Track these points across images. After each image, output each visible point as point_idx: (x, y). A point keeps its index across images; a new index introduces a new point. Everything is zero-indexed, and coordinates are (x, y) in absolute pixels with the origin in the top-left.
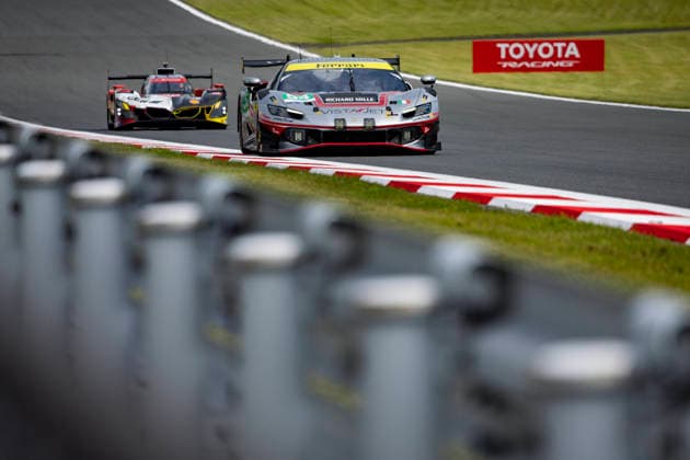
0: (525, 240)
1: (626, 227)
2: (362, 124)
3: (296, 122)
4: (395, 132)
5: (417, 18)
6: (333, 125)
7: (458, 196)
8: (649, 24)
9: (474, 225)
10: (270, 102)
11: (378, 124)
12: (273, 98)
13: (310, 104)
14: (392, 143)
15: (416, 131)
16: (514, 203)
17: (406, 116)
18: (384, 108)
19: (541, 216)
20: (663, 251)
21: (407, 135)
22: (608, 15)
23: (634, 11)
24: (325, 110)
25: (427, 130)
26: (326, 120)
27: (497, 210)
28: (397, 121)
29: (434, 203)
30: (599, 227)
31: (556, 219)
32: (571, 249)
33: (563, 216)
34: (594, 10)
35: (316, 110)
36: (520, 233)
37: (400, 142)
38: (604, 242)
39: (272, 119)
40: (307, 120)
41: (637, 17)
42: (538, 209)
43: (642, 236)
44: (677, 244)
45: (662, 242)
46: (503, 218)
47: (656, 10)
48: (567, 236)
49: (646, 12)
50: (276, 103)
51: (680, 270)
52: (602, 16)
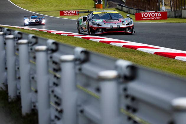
0: (66, 40)
1: (81, 38)
2: (117, 27)
3: (100, 27)
4: (125, 29)
5: (52, 8)
6: (110, 27)
7: (57, 33)
8: (85, 8)
9: (58, 38)
10: (92, 22)
11: (121, 27)
12: (93, 21)
13: (102, 22)
14: (124, 31)
15: (129, 28)
16: (65, 34)
17: (127, 24)
18: (121, 23)
19: (68, 36)
20: (86, 41)
21: (127, 29)
22: (80, 7)
23: (83, 7)
24: (107, 23)
25: (131, 28)
26: (107, 26)
27: (62, 35)
28: (125, 26)
29: (53, 34)
30: (77, 38)
31: (70, 36)
32: (72, 41)
33: (72, 36)
34: (77, 6)
35: (105, 23)
36: (65, 39)
37: (126, 31)
38: (77, 40)
39: (93, 26)
40: (103, 26)
41: (84, 7)
42: (68, 35)
43: (83, 39)
44: (88, 40)
45: (86, 40)
46: (63, 37)
47: (86, 6)
48: (72, 39)
49: (85, 7)
50: (94, 22)
51: (88, 44)
52: (79, 7)
